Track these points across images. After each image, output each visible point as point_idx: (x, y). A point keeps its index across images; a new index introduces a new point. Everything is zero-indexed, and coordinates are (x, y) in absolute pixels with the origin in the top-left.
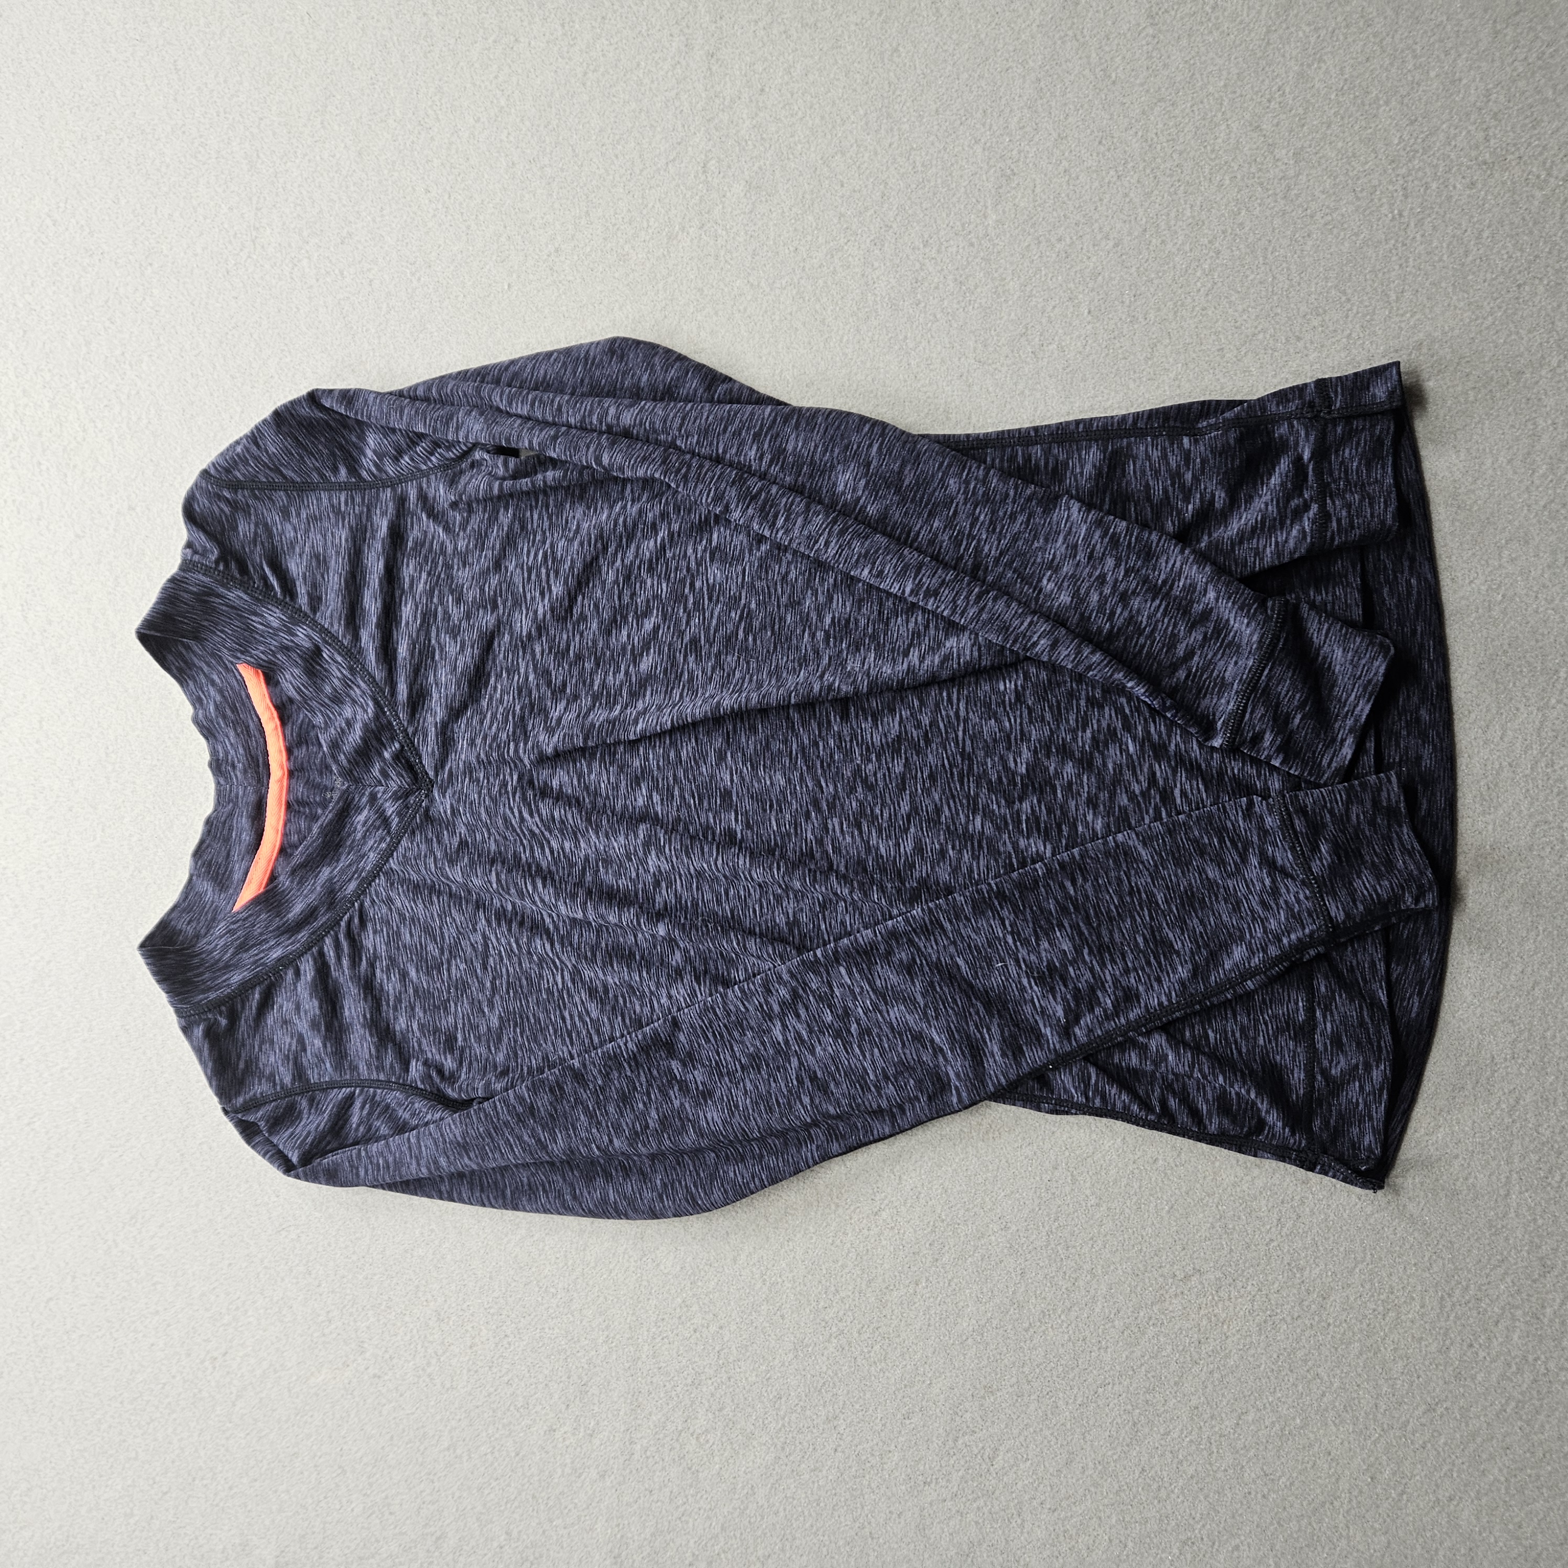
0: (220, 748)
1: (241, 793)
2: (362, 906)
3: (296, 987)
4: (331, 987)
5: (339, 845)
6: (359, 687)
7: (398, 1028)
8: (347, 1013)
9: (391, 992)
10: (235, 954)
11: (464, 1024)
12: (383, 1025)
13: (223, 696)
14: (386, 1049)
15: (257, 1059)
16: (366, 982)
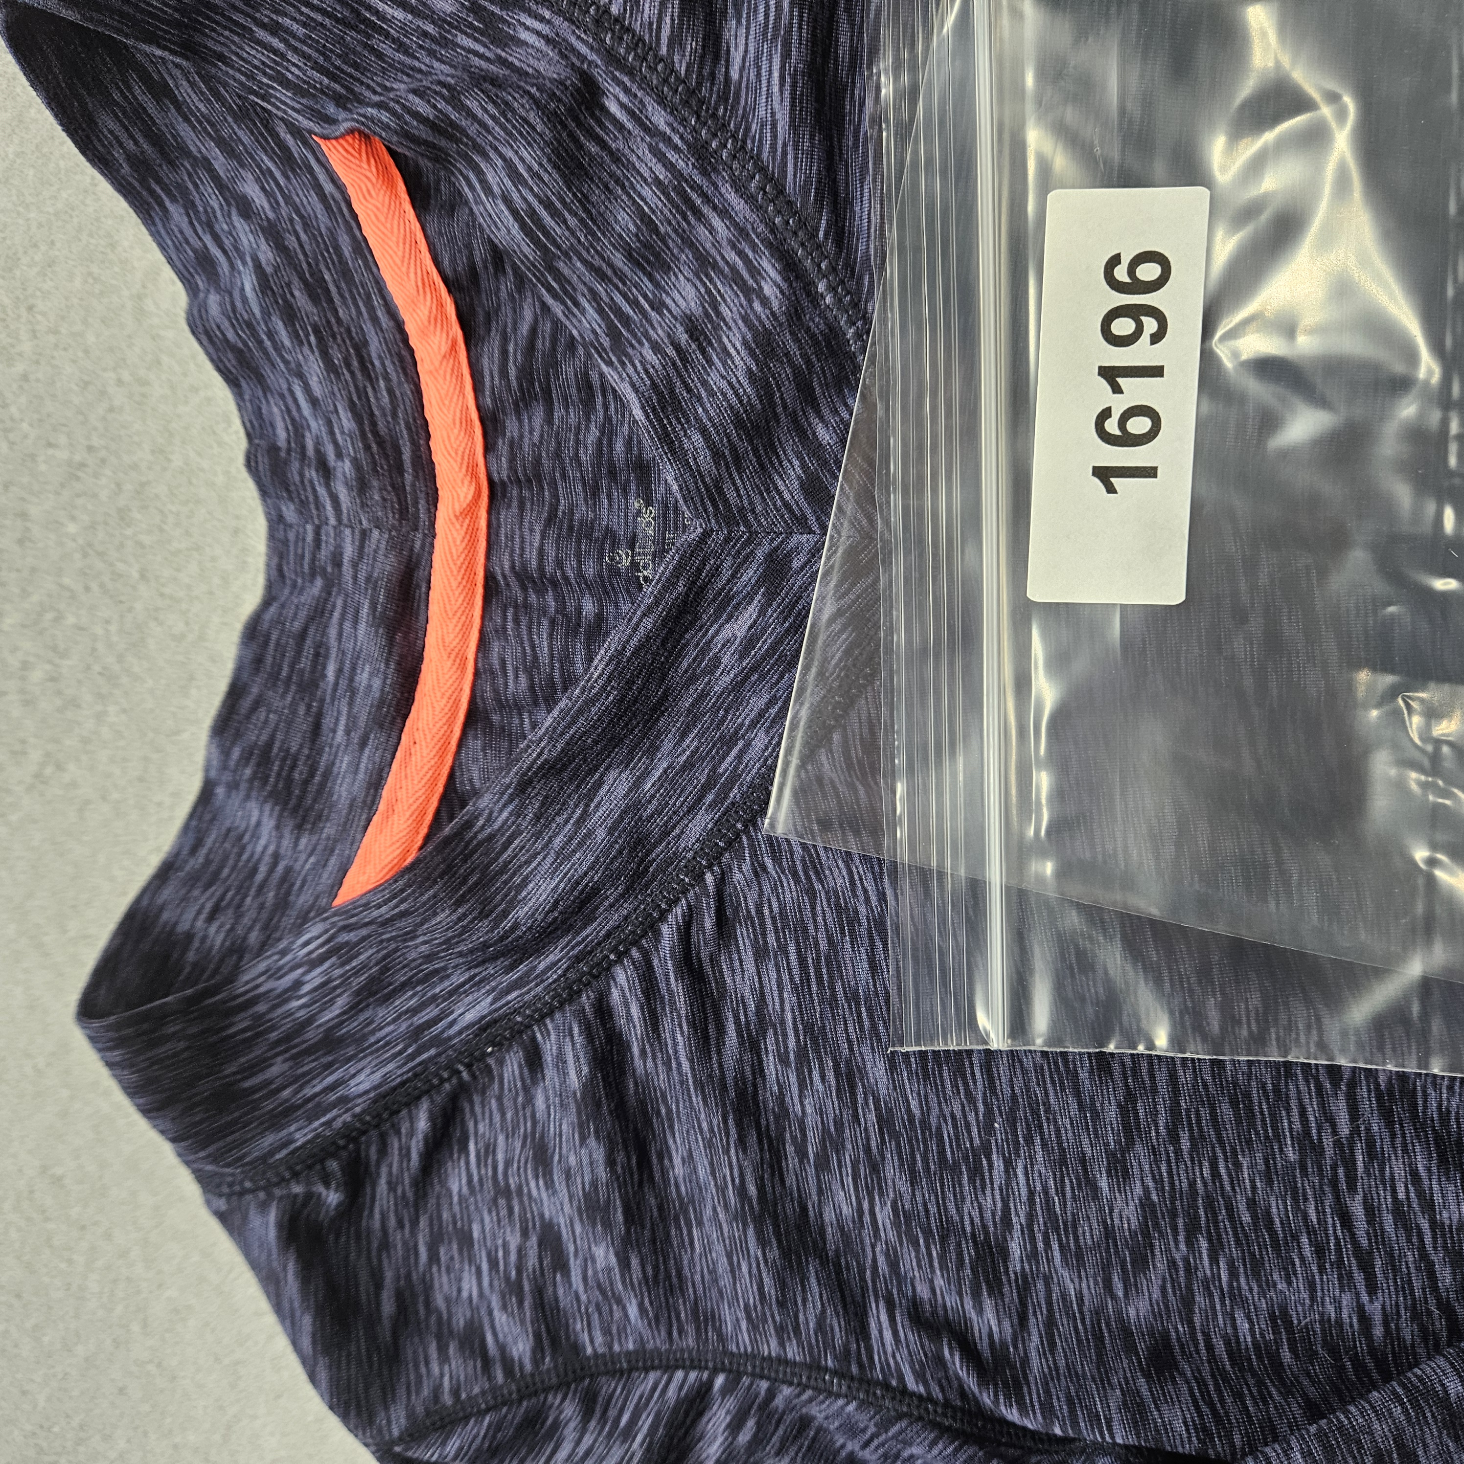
0: (275, 411)
1: (349, 551)
2: (722, 881)
3: (529, 1100)
4: (632, 1102)
5: (659, 708)
6: (724, 213)
7: (829, 1215)
8: (679, 1170)
9: (811, 1119)
10: (354, 1009)
11: (1031, 1217)
12: (790, 1209)
13: (280, 247)
14: (804, 1279)
15: (428, 1288)
16: (741, 1094)
